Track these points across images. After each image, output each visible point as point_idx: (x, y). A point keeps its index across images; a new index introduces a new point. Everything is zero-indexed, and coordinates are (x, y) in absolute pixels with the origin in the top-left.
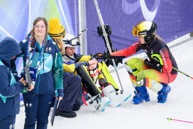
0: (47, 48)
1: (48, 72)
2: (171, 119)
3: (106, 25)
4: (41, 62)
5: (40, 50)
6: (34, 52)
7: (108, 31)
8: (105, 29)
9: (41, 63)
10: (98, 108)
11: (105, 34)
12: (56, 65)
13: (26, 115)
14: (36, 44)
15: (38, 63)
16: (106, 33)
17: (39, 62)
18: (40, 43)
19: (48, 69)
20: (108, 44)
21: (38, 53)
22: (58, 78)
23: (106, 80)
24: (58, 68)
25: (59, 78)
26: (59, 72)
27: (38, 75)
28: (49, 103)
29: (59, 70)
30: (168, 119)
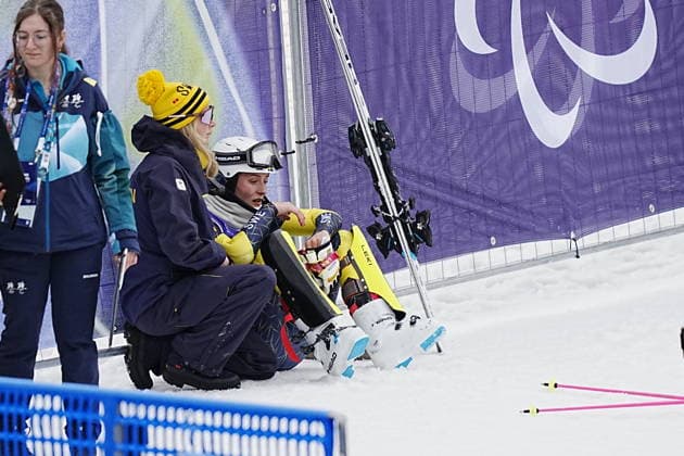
0: (67, 97)
1: (76, 174)
2: (556, 386)
3: (377, 122)
4: (49, 140)
5: (45, 106)
6: (22, 111)
7: (383, 139)
8: (373, 132)
9: (49, 143)
10: (331, 367)
11: (373, 151)
12: (99, 153)
13: (4, 312)
14: (32, 86)
15: (41, 146)
16: (377, 145)
17: (42, 141)
18: (42, 83)
19: (74, 165)
20: (383, 183)
21: (39, 115)
22: (114, 194)
23: (364, 284)
24: (111, 161)
25: (118, 192)
26: (115, 173)
27: (43, 183)
28: (85, 277)
29: (113, 169)
30: (547, 385)
